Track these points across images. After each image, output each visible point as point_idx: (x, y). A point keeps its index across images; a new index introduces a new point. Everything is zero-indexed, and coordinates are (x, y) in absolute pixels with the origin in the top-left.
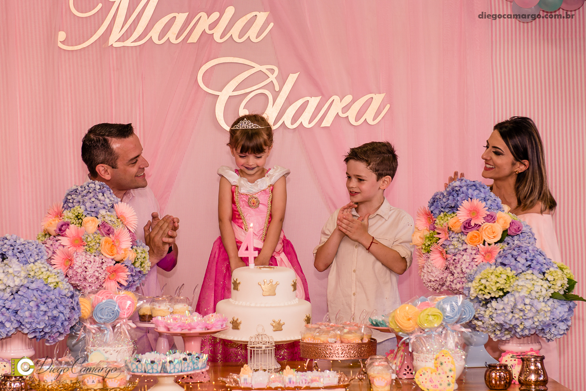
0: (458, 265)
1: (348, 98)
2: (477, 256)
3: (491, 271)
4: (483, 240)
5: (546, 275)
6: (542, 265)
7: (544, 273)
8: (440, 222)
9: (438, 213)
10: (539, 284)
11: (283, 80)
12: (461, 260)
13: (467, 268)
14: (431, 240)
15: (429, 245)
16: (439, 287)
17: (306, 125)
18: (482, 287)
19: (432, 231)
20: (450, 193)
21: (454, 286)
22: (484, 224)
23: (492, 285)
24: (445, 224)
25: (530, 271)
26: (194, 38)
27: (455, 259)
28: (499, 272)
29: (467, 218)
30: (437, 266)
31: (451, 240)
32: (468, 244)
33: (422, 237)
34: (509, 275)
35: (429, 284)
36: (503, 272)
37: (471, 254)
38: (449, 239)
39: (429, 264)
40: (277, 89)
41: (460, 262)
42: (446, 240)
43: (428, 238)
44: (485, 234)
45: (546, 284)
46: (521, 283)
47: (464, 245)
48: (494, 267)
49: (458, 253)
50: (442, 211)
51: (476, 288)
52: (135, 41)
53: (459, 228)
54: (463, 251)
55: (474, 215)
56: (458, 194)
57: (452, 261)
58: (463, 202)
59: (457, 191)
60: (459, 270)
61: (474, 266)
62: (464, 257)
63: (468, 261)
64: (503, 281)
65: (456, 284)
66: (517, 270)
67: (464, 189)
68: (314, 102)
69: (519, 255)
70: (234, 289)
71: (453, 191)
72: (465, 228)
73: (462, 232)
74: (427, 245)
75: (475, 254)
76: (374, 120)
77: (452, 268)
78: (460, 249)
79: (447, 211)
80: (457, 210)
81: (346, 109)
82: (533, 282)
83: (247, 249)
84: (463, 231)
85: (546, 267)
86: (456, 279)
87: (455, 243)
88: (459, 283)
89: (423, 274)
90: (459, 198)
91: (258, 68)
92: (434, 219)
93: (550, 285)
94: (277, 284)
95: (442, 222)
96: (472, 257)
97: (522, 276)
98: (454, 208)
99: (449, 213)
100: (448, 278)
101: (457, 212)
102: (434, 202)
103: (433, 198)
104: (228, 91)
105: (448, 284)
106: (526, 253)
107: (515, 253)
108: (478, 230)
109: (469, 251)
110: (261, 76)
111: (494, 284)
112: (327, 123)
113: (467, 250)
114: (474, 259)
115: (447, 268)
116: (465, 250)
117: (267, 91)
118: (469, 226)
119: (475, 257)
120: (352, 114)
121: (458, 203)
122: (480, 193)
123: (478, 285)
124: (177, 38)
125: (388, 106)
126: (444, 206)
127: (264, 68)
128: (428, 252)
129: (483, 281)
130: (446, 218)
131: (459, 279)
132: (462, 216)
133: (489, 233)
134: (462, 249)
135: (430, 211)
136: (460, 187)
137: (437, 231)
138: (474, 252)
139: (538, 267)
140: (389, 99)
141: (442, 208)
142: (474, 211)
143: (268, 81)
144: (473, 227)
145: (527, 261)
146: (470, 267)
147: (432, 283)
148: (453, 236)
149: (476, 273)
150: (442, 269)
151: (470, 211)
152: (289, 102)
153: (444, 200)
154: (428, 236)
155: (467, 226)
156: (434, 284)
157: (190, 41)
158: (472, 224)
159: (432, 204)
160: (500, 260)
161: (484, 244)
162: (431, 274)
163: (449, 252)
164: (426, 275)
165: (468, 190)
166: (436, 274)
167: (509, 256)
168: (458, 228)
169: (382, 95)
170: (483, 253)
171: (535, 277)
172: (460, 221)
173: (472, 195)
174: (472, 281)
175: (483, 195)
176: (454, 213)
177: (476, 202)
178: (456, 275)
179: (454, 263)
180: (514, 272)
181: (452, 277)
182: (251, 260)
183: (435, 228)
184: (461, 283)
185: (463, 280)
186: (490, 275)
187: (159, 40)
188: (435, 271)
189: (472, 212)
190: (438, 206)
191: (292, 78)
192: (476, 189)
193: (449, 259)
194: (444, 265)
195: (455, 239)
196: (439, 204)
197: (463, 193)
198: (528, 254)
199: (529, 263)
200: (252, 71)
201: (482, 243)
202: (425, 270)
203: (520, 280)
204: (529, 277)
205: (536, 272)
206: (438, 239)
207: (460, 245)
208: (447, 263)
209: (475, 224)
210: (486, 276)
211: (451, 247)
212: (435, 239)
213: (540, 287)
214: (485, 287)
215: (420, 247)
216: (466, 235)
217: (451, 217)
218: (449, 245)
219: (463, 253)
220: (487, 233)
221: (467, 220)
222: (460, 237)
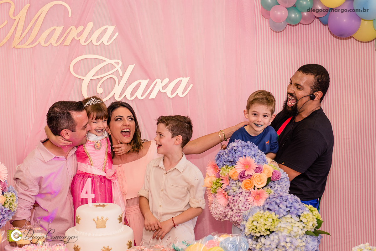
0: (236, 204)
1: (166, 80)
2: (250, 197)
3: (260, 215)
4: (254, 186)
5: (301, 217)
6: (298, 210)
7: (299, 216)
8: (223, 172)
9: (221, 165)
10: (296, 225)
11: (124, 69)
12: (238, 201)
13: (242, 206)
14: (217, 185)
15: (216, 188)
16: (223, 218)
17: (140, 97)
18: (254, 228)
19: (218, 178)
20: (230, 152)
21: (233, 219)
22: (254, 174)
23: (262, 227)
24: (227, 174)
25: (289, 216)
26: (67, 42)
27: (234, 199)
28: (266, 216)
29: (242, 170)
30: (221, 204)
31: (231, 185)
32: (243, 188)
33: (211, 181)
34: (274, 218)
35: (216, 216)
36: (269, 216)
37: (245, 196)
38: (229, 185)
39: (216, 201)
40: (121, 75)
41: (237, 202)
42: (228, 185)
43: (215, 183)
44: (255, 181)
45: (301, 225)
46: (283, 226)
47: (240, 189)
48: (262, 212)
49: (236, 195)
50: (225, 165)
51: (249, 228)
52: (29, 44)
53: (237, 177)
54: (239, 193)
55: (247, 167)
56: (236, 152)
57: (231, 201)
58: (239, 158)
59: (235, 150)
60: (237, 207)
61: (248, 205)
62: (241, 198)
63: (243, 201)
64: (270, 224)
65: (235, 217)
66: (279, 214)
67: (240, 148)
68: (144, 83)
69: (281, 203)
70: (77, 222)
71: (232, 150)
72: (241, 177)
73: (238, 180)
74: (214, 188)
75: (248, 196)
76: (183, 94)
77: (232, 205)
78: (237, 192)
79: (228, 164)
80: (235, 164)
81: (165, 87)
82: (292, 224)
83: (86, 193)
84: (240, 179)
85: (301, 211)
86: (234, 214)
87: (234, 188)
88: (237, 217)
89: (211, 208)
90: (236, 156)
91: (108, 61)
92: (219, 170)
93: (304, 225)
94: (107, 219)
95: (225, 172)
96: (246, 199)
97: (283, 219)
98: (233, 163)
99: (230, 166)
100: (229, 213)
101: (235, 165)
102: (219, 157)
103: (219, 155)
104: (90, 76)
105: (229, 217)
106: (286, 201)
107: (278, 201)
108: (250, 179)
109: (244, 193)
110: (111, 66)
111: (263, 226)
112: (153, 96)
113: (243, 193)
114: (247, 199)
115: (228, 205)
116: (241, 193)
117: (114, 76)
118: (244, 176)
119: (248, 198)
120: (168, 91)
121: (236, 159)
122: (251, 151)
123: (251, 226)
124: (57, 42)
125: (191, 85)
126: (226, 161)
127: (112, 62)
128: (215, 193)
129: (255, 223)
130: (227, 169)
131: (237, 214)
132: (239, 168)
133: (257, 180)
134: (238, 192)
135: (216, 164)
136: (237, 147)
137: (221, 178)
138: (247, 194)
139: (296, 212)
140: (192, 81)
141: (225, 162)
142: (247, 165)
143: (115, 70)
144: (246, 177)
145: (287, 207)
146: (245, 206)
147: (218, 215)
148: (232, 183)
149: (249, 214)
150: (225, 206)
151: (244, 165)
152: (129, 82)
153: (226, 156)
154: (215, 182)
155: (242, 176)
156: (219, 216)
157: (65, 44)
158: (246, 175)
159: (218, 159)
160: (267, 206)
161: (254, 189)
162: (217, 209)
163: (229, 194)
164: (213, 209)
165: (243, 149)
166: (221, 209)
167: (274, 203)
168: (235, 178)
169: (188, 79)
170: (254, 195)
171: (293, 221)
172: (237, 172)
173: (246, 153)
174: (247, 221)
175: (253, 153)
176: (233, 166)
177: (248, 159)
178: (235, 211)
179: (233, 202)
180: (278, 216)
181: (232, 212)
182: (90, 201)
183: (220, 176)
184: (238, 217)
185: (240, 214)
186: (259, 218)
187: (45, 44)
188: (220, 207)
189: (245, 166)
190: (222, 160)
191: (131, 68)
192: (249, 148)
193: (230, 199)
194: (226, 204)
195: (234, 185)
196: (223, 159)
197: (239, 151)
198: (288, 202)
199: (289, 209)
200: (105, 63)
201: (253, 188)
202: (213, 206)
203: (282, 223)
204: (289, 220)
205: (294, 216)
206: (222, 184)
207: (238, 189)
208: (228, 202)
209: (248, 175)
210: (256, 219)
211: (231, 191)
212: (219, 184)
213: (297, 228)
214: (256, 228)
215: (209, 189)
216: (242, 182)
217: (231, 169)
218: (230, 189)
219: (239, 195)
220: (256, 181)
221: (243, 171)
222: (238, 183)
